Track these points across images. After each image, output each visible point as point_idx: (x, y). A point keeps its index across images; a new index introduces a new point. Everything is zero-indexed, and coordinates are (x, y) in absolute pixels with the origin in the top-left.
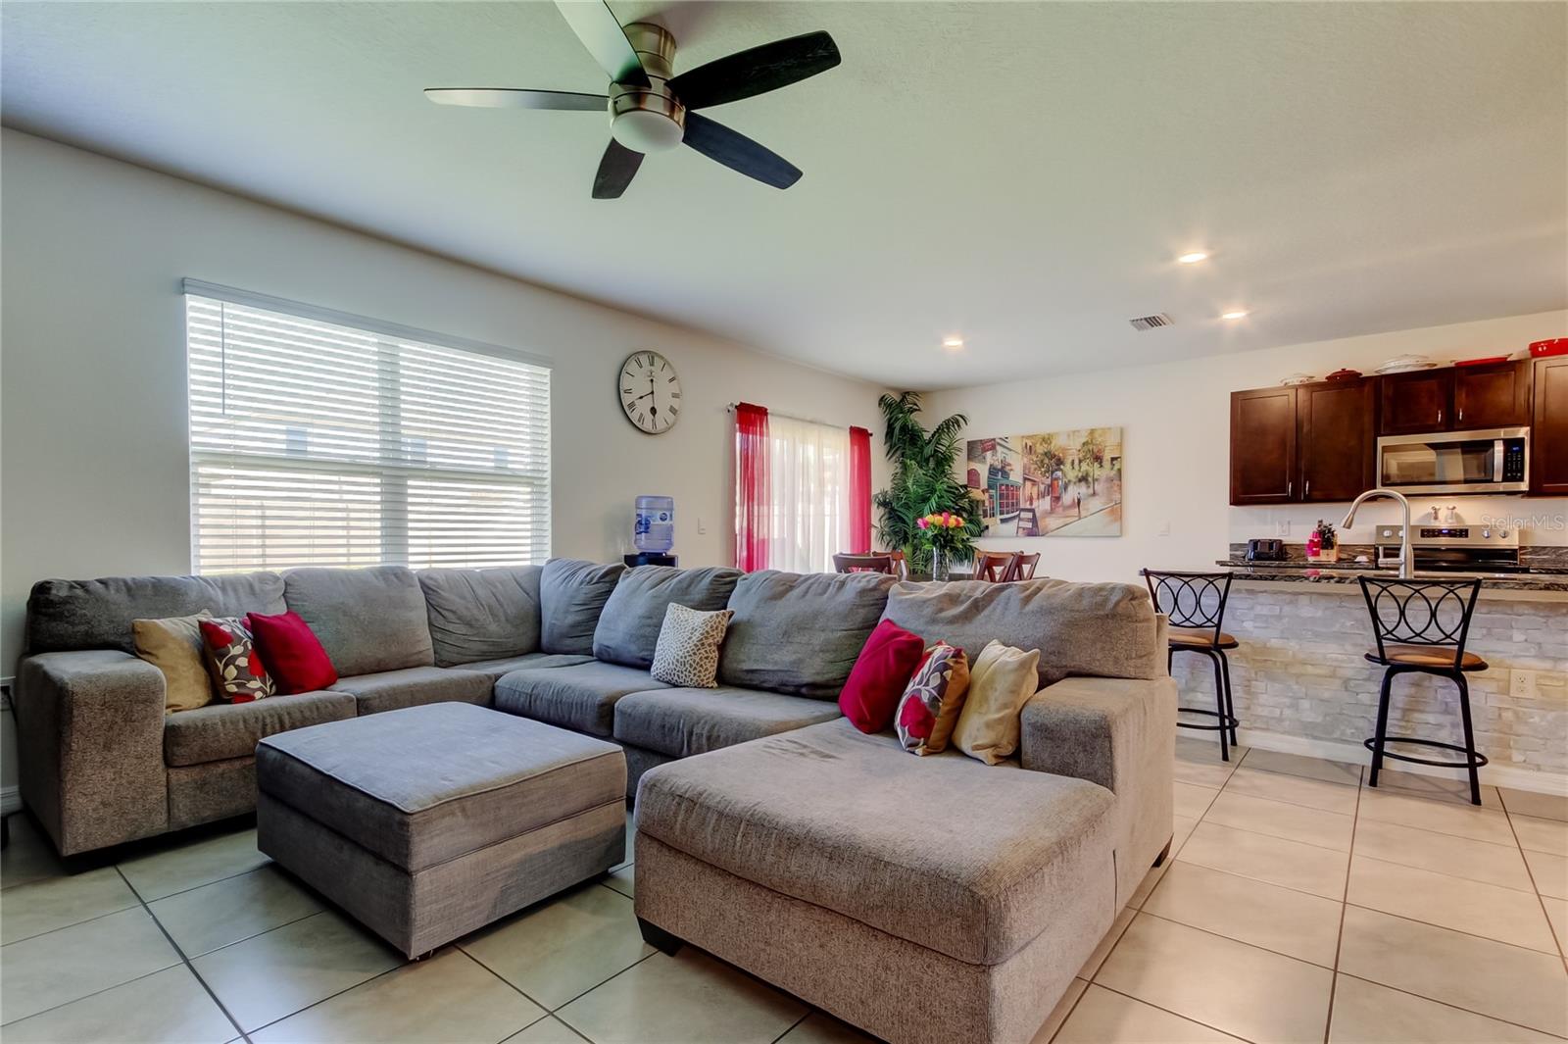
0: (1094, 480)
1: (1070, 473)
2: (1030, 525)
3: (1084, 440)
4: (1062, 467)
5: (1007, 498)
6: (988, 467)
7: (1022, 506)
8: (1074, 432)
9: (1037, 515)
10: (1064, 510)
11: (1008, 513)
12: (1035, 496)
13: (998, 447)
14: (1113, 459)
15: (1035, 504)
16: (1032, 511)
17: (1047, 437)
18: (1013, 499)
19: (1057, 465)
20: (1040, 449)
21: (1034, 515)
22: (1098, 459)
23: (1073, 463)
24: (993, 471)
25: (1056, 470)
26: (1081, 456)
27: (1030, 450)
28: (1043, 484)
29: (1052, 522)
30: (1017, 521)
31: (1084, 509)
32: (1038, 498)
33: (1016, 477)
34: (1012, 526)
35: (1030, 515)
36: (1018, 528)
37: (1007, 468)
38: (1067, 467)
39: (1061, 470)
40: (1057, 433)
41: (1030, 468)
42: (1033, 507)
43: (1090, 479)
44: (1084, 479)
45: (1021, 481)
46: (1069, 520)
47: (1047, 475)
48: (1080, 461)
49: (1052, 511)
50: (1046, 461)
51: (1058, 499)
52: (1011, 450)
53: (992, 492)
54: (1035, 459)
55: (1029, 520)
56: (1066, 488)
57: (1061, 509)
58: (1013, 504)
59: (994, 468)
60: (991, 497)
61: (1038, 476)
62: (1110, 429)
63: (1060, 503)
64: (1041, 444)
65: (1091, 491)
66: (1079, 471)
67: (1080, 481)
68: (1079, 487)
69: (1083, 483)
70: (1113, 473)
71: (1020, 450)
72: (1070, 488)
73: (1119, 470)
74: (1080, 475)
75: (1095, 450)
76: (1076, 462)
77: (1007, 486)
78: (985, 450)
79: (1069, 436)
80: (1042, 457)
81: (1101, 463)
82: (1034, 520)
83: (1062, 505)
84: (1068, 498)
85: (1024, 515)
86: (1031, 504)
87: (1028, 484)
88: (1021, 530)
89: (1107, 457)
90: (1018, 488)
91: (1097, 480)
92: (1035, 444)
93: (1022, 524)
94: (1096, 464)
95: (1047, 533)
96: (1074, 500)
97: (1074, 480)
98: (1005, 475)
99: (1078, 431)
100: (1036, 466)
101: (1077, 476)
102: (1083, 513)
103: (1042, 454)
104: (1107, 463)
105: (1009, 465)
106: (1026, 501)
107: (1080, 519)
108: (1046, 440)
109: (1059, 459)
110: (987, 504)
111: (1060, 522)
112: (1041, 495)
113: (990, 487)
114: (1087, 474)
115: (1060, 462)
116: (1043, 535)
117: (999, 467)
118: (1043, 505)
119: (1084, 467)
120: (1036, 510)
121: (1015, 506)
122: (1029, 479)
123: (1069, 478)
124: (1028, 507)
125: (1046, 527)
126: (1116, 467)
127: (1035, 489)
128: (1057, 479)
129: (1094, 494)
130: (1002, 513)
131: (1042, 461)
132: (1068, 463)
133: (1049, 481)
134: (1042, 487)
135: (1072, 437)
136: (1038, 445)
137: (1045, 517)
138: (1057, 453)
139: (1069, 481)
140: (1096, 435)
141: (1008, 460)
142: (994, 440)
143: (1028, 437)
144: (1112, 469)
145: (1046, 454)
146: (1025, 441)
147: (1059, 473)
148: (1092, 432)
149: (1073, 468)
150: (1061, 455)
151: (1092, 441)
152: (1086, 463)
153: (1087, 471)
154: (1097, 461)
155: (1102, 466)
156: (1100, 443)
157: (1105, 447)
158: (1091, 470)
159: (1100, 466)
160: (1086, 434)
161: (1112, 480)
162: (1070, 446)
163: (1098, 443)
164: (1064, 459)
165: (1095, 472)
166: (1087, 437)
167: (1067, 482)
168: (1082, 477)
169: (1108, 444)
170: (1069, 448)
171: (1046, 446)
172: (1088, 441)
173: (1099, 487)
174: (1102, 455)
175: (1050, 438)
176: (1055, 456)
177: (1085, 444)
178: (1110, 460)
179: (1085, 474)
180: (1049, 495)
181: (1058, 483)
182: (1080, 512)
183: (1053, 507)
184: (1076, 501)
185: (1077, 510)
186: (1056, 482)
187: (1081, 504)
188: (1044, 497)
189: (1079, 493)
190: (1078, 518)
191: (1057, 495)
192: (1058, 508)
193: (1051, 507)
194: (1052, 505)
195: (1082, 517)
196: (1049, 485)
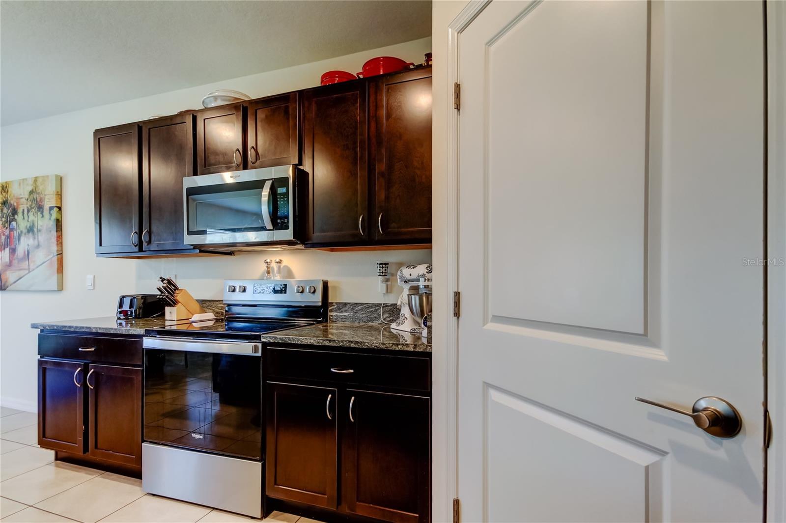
0: (39, 231)
1: (21, 223)
3: (30, 188)
4: (16, 216)
8: (23, 179)
14: (51, 208)
17: (4, 185)
19: (13, 214)
22: (40, 208)
23: (23, 212)
26: (28, 205)
28: (4, 235)
29: (10, 276)
38: (19, 217)
40: (12, 182)
43: (35, 230)
44: (30, 230)
46: (22, 273)
48: (28, 211)
50: (5, 210)
51: (13, 251)
56: (19, 239)
62: (48, 176)
63: (16, 256)
64: (2, 193)
65: (35, 242)
66: (28, 221)
68: (28, 238)
69: (31, 234)
70: (52, 223)
72: (22, 239)
74: (28, 225)
75: (39, 199)
76: (26, 212)
79: (20, 184)
80: (3, 207)
81: (42, 213)
84: (21, 249)
89: (47, 205)
94: (39, 213)
95: (8, 286)
96: (24, 252)
97: (25, 231)
99: (26, 179)
101: (26, 227)
102: (31, 266)
104: (46, 213)
107: (29, 272)
108: (4, 188)
109: (14, 209)
111: (16, 275)
112: (3, 247)
114: (33, 225)
115: (15, 212)
116: (5, 289)
119: (31, 217)
123: (21, 229)
125: (7, 281)
126: (53, 218)
129: (38, 246)
131: (2, 211)
132: (20, 211)
134: (3, 239)
135: (22, 185)
137: (5, 271)
138: (12, 202)
140: (39, 183)
144: (50, 219)
145: (5, 202)
147: (14, 223)
148: (36, 180)
149: (24, 218)
150: (15, 204)
151: (35, 189)
152: (32, 213)
153: (33, 221)
154: (40, 211)
155: (43, 216)
156: (41, 191)
157: (45, 195)
158: (35, 219)
159: (41, 215)
160: (31, 182)
161: (51, 231)
162: (21, 195)
163: (40, 191)
164: (17, 208)
165: (39, 223)
166: (32, 185)
167: (20, 232)
168: (30, 227)
169: (47, 193)
170: (21, 197)
171: (4, 194)
172: (33, 190)
173: (42, 238)
174: (42, 204)
175: (6, 187)
176: (11, 205)
177: (31, 192)
178: (48, 208)
179: (31, 225)
180: (8, 247)
181: (14, 233)
182: (29, 265)
183: (11, 259)
184: (26, 253)
185: (27, 262)
186: (12, 233)
187: (30, 256)
188: (5, 248)
189: (28, 245)
190: (28, 272)
191: (13, 246)
192: (15, 260)
193: (10, 259)
194: (10, 257)
195: (30, 270)
196: (7, 236)
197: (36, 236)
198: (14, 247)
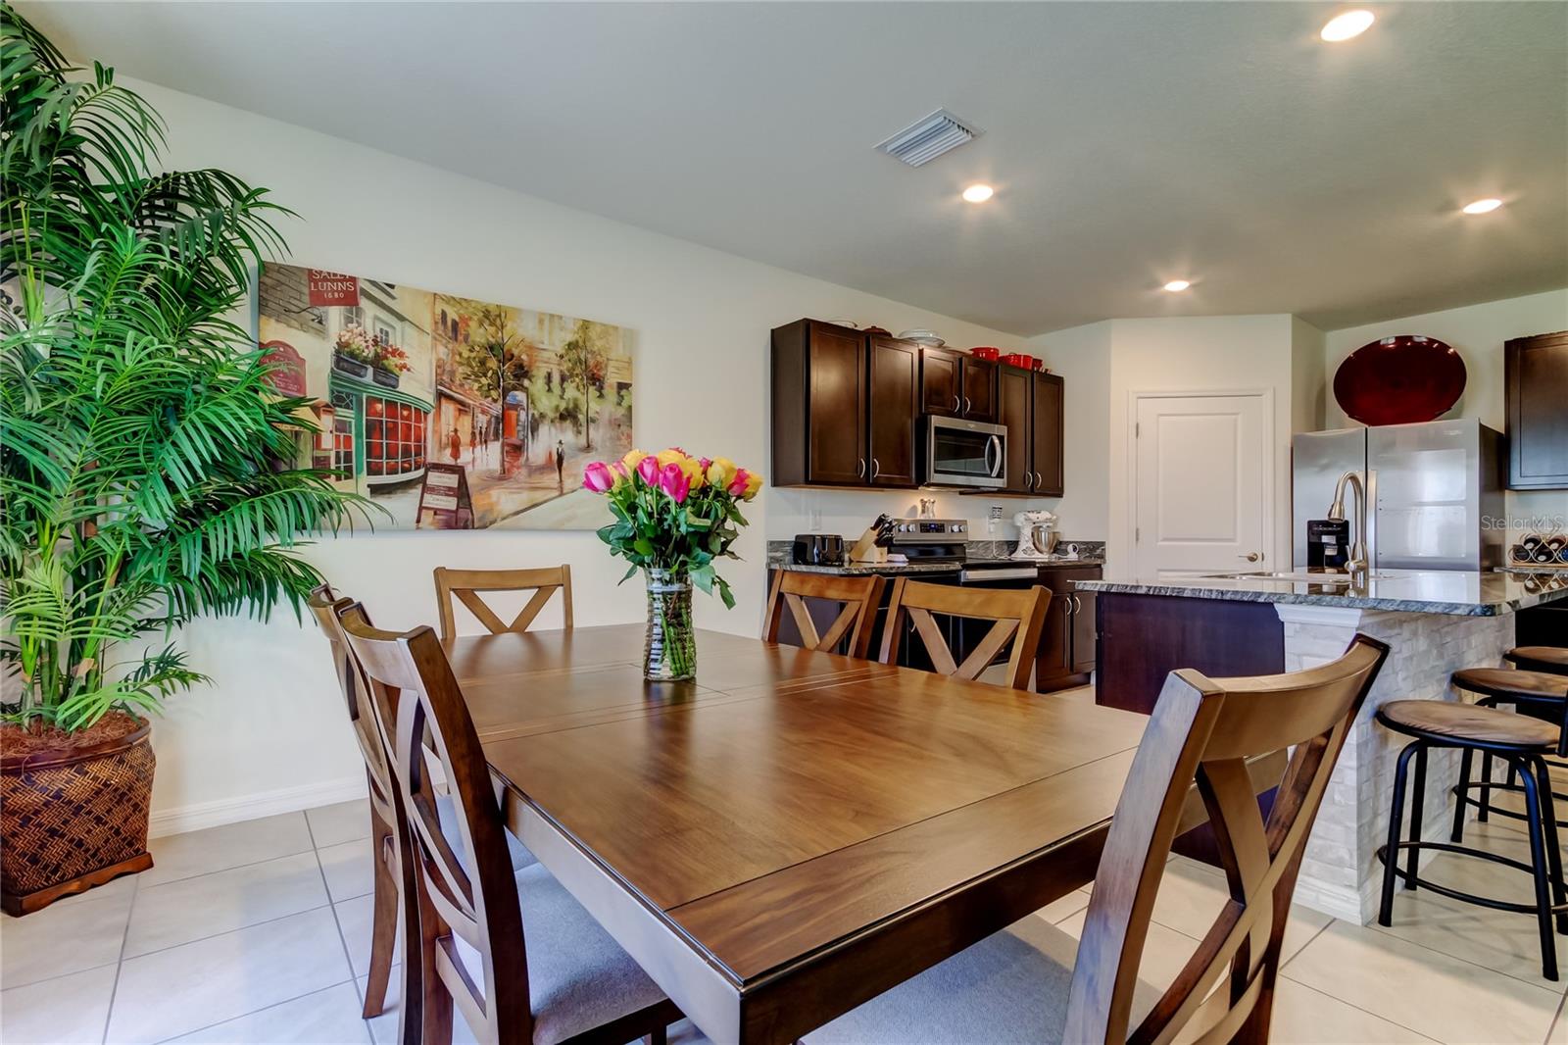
0: (590, 421)
1: (543, 398)
2: (451, 503)
3: (570, 337)
4: (526, 383)
5: (392, 432)
6: (331, 346)
7: (432, 457)
8: (551, 316)
9: (470, 481)
10: (530, 475)
11: (392, 471)
12: (465, 437)
13: (364, 303)
14: (619, 386)
15: (465, 456)
16: (459, 471)
17: (494, 312)
18: (407, 438)
19: (517, 377)
20: (480, 335)
21: (463, 482)
22: (596, 380)
23: (549, 377)
24: (346, 360)
25: (515, 388)
26: (564, 367)
27: (454, 330)
28: (483, 412)
29: (504, 499)
30: (417, 491)
31: (569, 476)
32: (473, 444)
33: (416, 384)
34: (403, 505)
35: (452, 480)
36: (421, 508)
37: (392, 362)
38: (537, 386)
39: (525, 390)
40: (518, 311)
41: (452, 373)
42: (460, 462)
43: (581, 417)
44: (568, 415)
45: (430, 398)
46: (539, 496)
47: (494, 394)
48: (563, 379)
49: (504, 475)
50: (493, 363)
51: (516, 450)
52: (401, 318)
53: (347, 414)
54: (466, 354)
55: (448, 491)
56: (533, 428)
57: (524, 471)
58: (406, 451)
59: (352, 355)
60: (341, 427)
61: (472, 393)
62: (611, 327)
63: (523, 459)
64: (481, 324)
65: (582, 441)
66: (562, 397)
67: (562, 418)
68: (562, 431)
69: (568, 424)
70: (621, 411)
71: (428, 326)
72: (544, 429)
73: (630, 408)
74: (563, 406)
75: (591, 363)
76: (556, 379)
77: (391, 405)
78: (319, 299)
79: (541, 322)
80: (483, 354)
81: (600, 389)
82: (462, 492)
83: (527, 464)
84: (540, 448)
85: (434, 478)
86: (456, 454)
87: (449, 409)
88: (428, 517)
89: (612, 379)
90: (420, 414)
91: (593, 421)
92: (466, 321)
93: (431, 500)
94: (592, 389)
95: (494, 522)
96: (550, 454)
97: (551, 414)
98: (386, 375)
99: (561, 317)
100: (468, 370)
101: (557, 407)
102: (568, 484)
103: (482, 347)
104: (610, 393)
105: (396, 353)
106: (441, 448)
107: (562, 494)
108: (493, 316)
109: (521, 366)
110: (328, 441)
111: (523, 498)
112: (480, 438)
113: (339, 400)
114: (576, 406)
115: (522, 372)
116: (484, 527)
117: (369, 353)
118: (485, 459)
119: (571, 392)
120: (468, 470)
121: (414, 455)
122: (450, 398)
123: (540, 408)
124: (447, 458)
125: (491, 510)
126: (625, 403)
127: (466, 421)
128: (516, 407)
129: (588, 448)
130: (373, 470)
131: (483, 363)
132: (539, 375)
133: (497, 409)
134: (482, 420)
135: (547, 323)
136: (473, 324)
137: (489, 488)
138: (516, 352)
139: (542, 416)
140: (593, 333)
141: (395, 341)
142: (353, 280)
143: (451, 300)
144: (619, 404)
145: (491, 348)
146: (440, 307)
147: (520, 396)
148: (586, 325)
149: (550, 390)
150: (524, 357)
151: (584, 342)
152: (574, 384)
153: (576, 400)
154: (594, 384)
155: (601, 396)
156: (599, 350)
157: (608, 359)
158: (582, 399)
159: (598, 394)
160: (573, 326)
161: (619, 426)
162: (543, 343)
163: (596, 349)
164: (530, 367)
165: (590, 405)
166: (575, 333)
167: (537, 416)
168: (566, 409)
169: (613, 355)
170: (541, 346)
171: (492, 329)
172: (577, 342)
173: (597, 435)
174: (601, 374)
175: (499, 316)
176: (513, 356)
177: (572, 346)
178: (615, 385)
179: (571, 405)
180: (496, 438)
181: (518, 415)
182: (561, 481)
183: (507, 465)
184: (555, 457)
185: (557, 475)
186: (513, 413)
187: (565, 464)
188: (486, 442)
189: (560, 442)
190: (557, 493)
191: (514, 440)
192: (518, 468)
193: (503, 465)
194: (503, 460)
195: (565, 491)
196: (497, 418)
197: (584, 429)
198: (518, 442)
